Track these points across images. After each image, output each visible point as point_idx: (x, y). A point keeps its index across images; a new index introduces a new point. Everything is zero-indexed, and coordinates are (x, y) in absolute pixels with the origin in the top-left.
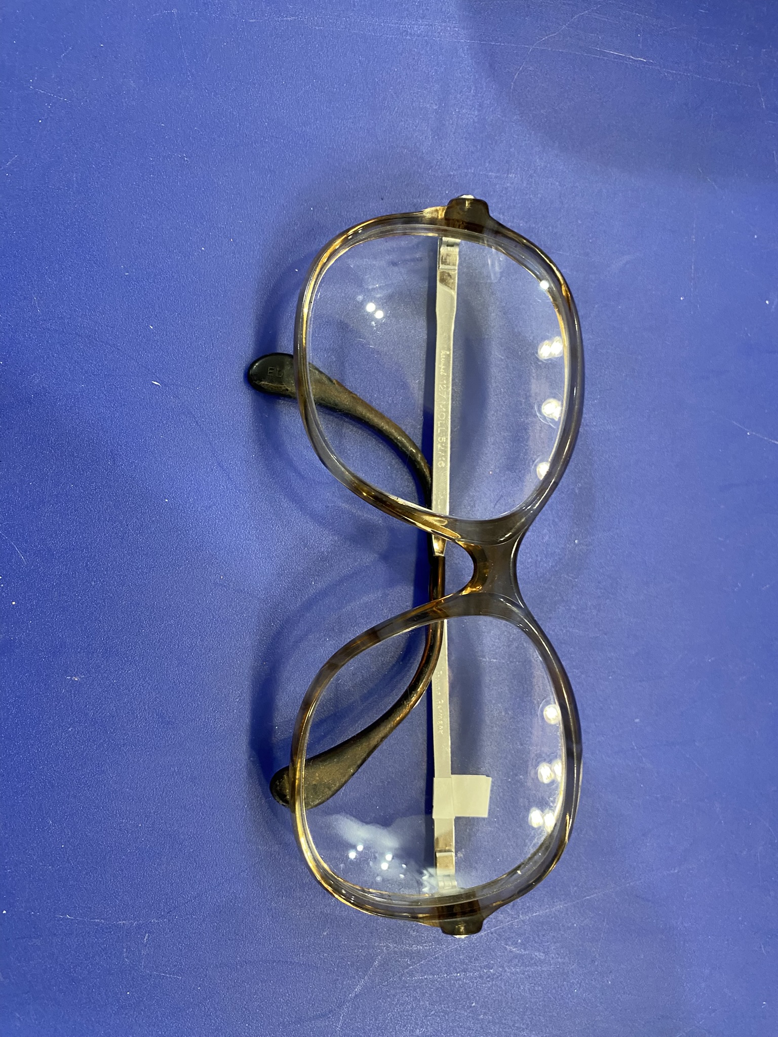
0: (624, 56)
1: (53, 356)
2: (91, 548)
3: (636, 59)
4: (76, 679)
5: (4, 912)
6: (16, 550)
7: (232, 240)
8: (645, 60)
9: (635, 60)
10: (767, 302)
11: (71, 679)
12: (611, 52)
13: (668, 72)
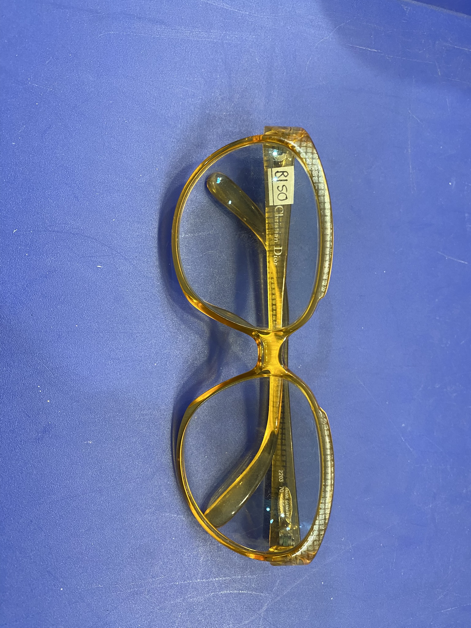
0: (365, 49)
1: (58, 247)
2: (92, 362)
3: (372, 50)
4: (90, 443)
5: (62, 589)
6: (47, 369)
7: (157, 169)
8: (376, 51)
9: (370, 51)
10: (450, 184)
11: (87, 443)
12: (358, 47)
13: (389, 57)
